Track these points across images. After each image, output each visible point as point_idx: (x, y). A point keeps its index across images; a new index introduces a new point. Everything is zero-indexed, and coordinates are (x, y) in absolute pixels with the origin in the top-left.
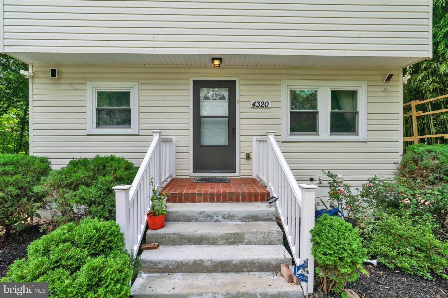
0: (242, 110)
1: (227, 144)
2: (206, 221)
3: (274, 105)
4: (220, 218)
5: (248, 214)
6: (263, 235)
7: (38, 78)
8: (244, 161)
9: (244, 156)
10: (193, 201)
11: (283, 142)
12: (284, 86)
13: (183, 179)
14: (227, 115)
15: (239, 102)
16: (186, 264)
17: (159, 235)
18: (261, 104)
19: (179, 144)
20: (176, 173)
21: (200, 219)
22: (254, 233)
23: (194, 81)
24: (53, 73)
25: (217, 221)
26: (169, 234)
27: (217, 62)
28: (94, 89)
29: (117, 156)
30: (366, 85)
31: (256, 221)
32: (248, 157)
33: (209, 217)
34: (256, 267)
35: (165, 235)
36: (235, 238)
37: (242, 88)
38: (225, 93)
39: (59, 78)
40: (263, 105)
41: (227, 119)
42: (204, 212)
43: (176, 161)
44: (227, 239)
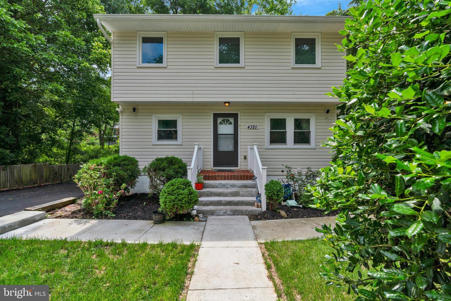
0: (242, 130)
1: (233, 150)
2: (222, 188)
3: (260, 127)
4: (229, 186)
5: (242, 184)
6: (248, 192)
7: (125, 112)
8: (243, 160)
9: (243, 157)
10: (215, 179)
11: (266, 149)
12: (266, 116)
13: (208, 170)
14: (233, 133)
15: (240, 126)
16: (214, 202)
17: (201, 192)
18: (253, 127)
19: (205, 150)
20: (203, 167)
21: (219, 187)
22: (244, 191)
23: (214, 114)
24: (134, 110)
25: (227, 188)
26: (205, 192)
27: (227, 104)
28: (157, 118)
29: (176, 156)
30: (315, 116)
31: (246, 188)
32: (245, 158)
33: (224, 186)
34: (244, 203)
35: (203, 192)
36: (235, 194)
37: (242, 117)
38: (232, 120)
39: (137, 112)
40: (254, 127)
41: (233, 136)
42: (221, 183)
43: (203, 160)
44: (232, 194)
